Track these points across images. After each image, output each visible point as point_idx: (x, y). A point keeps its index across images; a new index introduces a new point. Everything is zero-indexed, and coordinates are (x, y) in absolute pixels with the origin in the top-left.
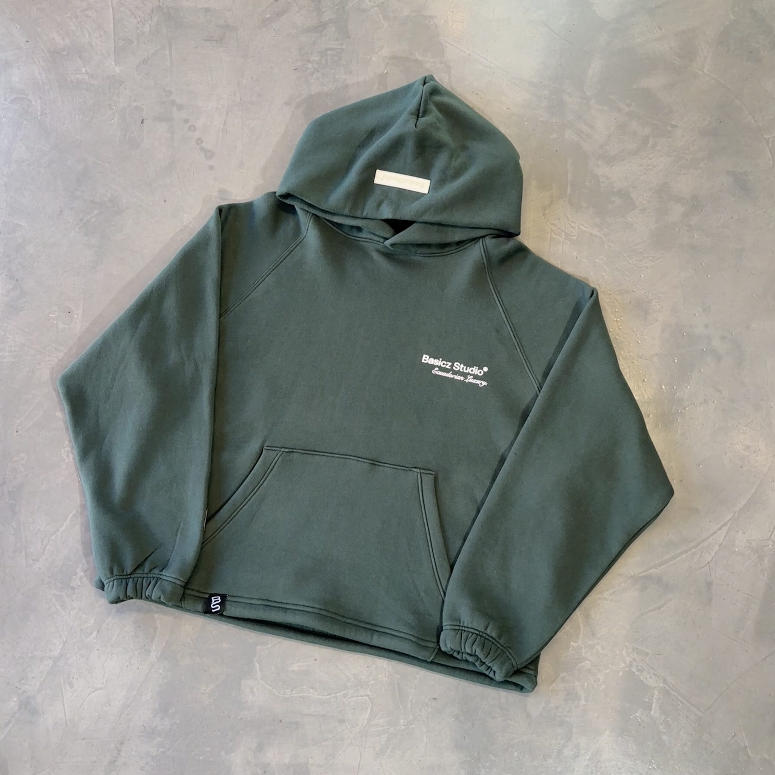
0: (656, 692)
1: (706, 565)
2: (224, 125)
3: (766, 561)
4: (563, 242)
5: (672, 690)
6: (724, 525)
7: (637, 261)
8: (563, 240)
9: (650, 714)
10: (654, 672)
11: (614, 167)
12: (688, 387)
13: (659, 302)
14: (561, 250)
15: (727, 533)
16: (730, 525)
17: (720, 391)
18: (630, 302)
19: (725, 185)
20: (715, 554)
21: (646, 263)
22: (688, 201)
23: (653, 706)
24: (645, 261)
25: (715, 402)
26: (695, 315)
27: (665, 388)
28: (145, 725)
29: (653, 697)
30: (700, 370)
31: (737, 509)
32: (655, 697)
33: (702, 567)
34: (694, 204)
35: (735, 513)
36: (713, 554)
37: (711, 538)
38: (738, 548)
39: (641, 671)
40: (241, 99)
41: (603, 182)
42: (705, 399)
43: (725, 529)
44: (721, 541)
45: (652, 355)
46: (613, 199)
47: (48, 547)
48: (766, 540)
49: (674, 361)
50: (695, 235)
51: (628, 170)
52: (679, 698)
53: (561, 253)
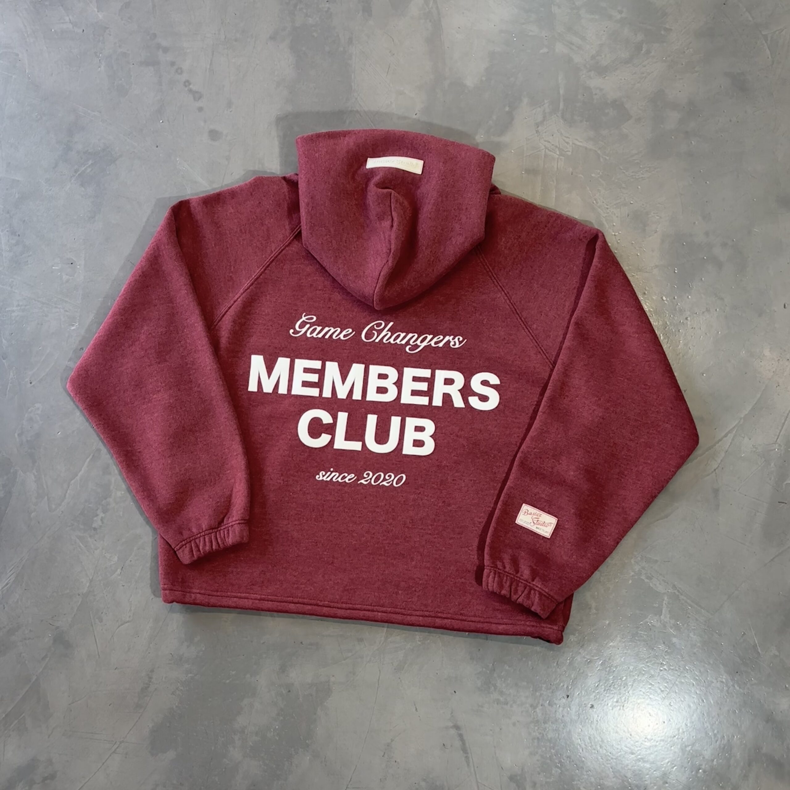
0: (666, 598)
1: (712, 472)
2: (210, 65)
3: (772, 464)
4: (558, 159)
5: (682, 594)
6: (729, 432)
7: (633, 172)
8: (557, 156)
9: (660, 618)
10: (663, 578)
11: (607, 78)
12: (690, 297)
13: (657, 213)
14: (556, 167)
15: (733, 440)
16: (736, 432)
17: (722, 299)
18: (628, 215)
19: (722, 87)
20: (722, 461)
21: (642, 174)
22: (684, 107)
23: (663, 611)
24: (642, 172)
25: (718, 310)
26: (694, 223)
27: (666, 299)
28: (172, 653)
30: (701, 279)
31: (742, 416)
32: (664, 602)
33: (708, 475)
34: (690, 109)
35: (741, 419)
36: (719, 462)
37: (717, 445)
38: (744, 453)
39: (650, 578)
40: (225, 37)
41: (596, 94)
42: (707, 308)
43: (731, 436)
44: (727, 448)
45: (652, 267)
46: (606, 111)
47: (68, 492)
48: (773, 444)
49: (675, 272)
50: (693, 142)
51: (621, 79)
52: (688, 601)
53: (556, 169)
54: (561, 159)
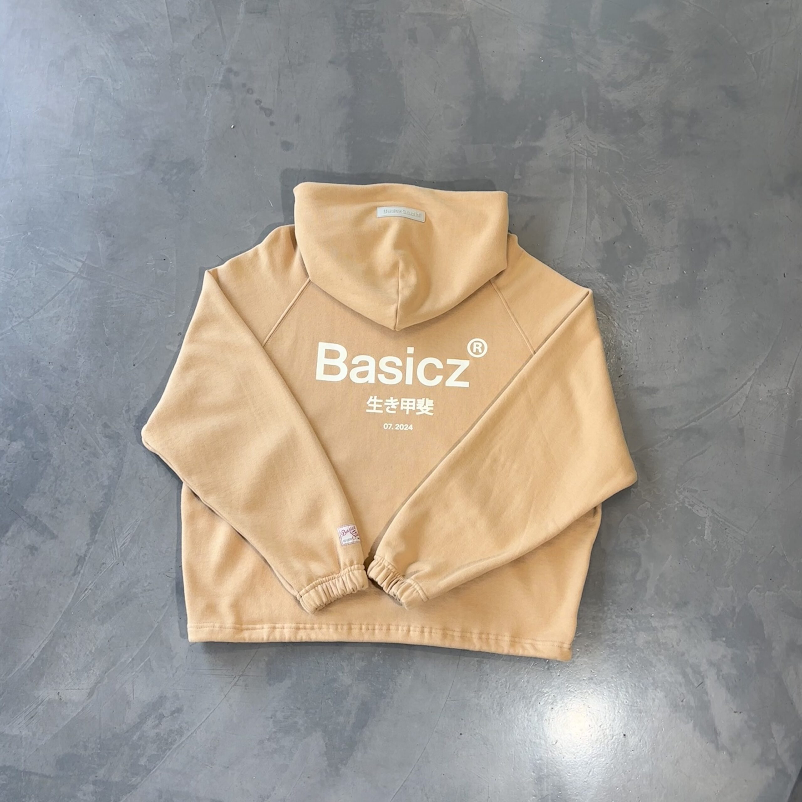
1: (737, 415)
2: (278, 85)
3: (786, 406)
4: (587, 159)
5: (720, 517)
6: (748, 380)
7: (650, 169)
8: (586, 157)
9: (704, 538)
10: (703, 505)
11: (622, 91)
12: (706, 270)
13: (673, 202)
14: (585, 166)
15: (751, 387)
16: (753, 380)
17: (733, 271)
18: (649, 205)
19: (718, 98)
20: (743, 404)
21: (658, 170)
22: (688, 115)
23: (706, 532)
24: (657, 168)
25: (730, 280)
26: (705, 210)
27: (687, 273)
29: (705, 525)
30: (715, 256)
31: (758, 366)
32: (706, 524)
33: (734, 416)
34: (693, 116)
35: (756, 370)
36: (742, 405)
37: (739, 392)
38: (761, 398)
39: (692, 506)
41: (614, 105)
42: (721, 279)
43: (749, 383)
44: (747, 394)
45: (673, 247)
46: (624, 119)
48: (784, 389)
49: (692, 250)
50: (698, 143)
51: (634, 93)
53: (586, 168)
54: (589, 160)
